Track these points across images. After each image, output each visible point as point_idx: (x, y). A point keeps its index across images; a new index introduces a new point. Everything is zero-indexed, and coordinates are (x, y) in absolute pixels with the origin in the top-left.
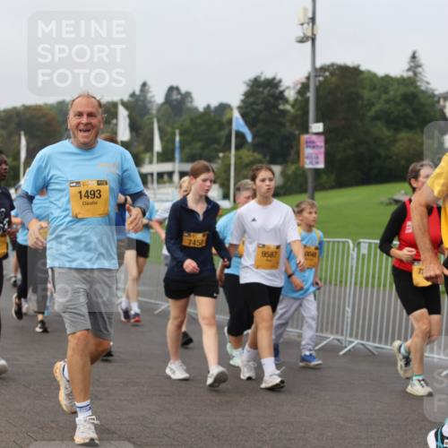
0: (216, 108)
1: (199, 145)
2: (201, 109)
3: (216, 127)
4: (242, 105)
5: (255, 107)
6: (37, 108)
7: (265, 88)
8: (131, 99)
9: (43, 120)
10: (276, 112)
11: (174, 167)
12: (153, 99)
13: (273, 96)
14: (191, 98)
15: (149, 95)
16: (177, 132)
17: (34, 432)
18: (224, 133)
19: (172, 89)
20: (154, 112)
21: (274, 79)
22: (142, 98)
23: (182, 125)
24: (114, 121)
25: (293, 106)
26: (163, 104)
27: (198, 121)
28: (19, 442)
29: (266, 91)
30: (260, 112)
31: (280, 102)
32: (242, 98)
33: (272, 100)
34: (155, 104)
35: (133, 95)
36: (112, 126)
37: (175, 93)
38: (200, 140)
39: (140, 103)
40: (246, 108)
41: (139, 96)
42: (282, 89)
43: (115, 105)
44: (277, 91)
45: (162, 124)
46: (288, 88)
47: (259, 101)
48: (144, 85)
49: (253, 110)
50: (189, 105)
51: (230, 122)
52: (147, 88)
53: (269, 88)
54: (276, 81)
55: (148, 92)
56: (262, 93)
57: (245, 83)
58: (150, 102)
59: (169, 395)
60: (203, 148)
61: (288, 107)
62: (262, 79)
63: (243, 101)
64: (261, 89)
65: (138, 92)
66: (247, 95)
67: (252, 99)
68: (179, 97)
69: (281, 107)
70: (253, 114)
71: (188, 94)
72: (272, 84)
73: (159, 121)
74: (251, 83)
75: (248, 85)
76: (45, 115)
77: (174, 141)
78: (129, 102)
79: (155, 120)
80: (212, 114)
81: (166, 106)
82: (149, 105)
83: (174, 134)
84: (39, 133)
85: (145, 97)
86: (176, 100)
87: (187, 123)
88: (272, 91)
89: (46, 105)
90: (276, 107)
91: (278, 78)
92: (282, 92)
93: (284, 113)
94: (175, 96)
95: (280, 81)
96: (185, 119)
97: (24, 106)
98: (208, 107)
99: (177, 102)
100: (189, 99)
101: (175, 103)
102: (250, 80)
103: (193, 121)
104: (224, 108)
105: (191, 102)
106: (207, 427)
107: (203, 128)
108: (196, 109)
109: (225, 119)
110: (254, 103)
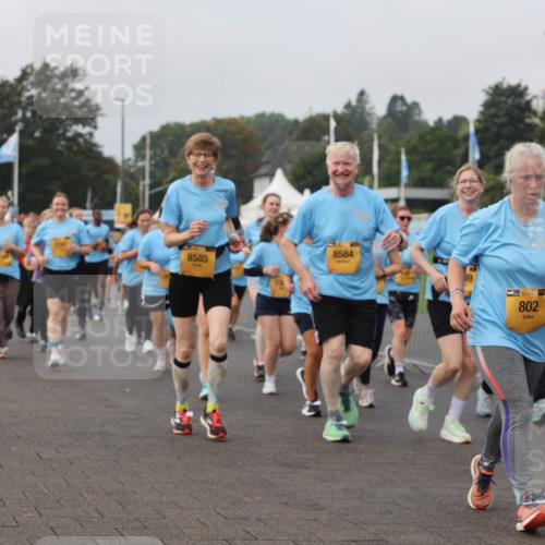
0: (449, 122)
1: (429, 166)
2: (431, 123)
3: (449, 144)
4: (481, 117)
5: (496, 120)
6: (231, 122)
7: (508, 97)
8: (346, 111)
9: (238, 136)
10: (522, 126)
11: (399, 192)
12: (372, 111)
13: (518, 107)
14: (420, 110)
15: (368, 106)
16: (403, 150)
17: (223, 509)
18: (459, 152)
19: (395, 99)
20: (374, 126)
21: (519, 86)
22: (359, 110)
23: (408, 142)
24: (326, 138)
25: (542, 119)
26: (385, 117)
27: (429, 137)
28: (204, 520)
29: (509, 101)
30: (503, 125)
31: (527, 114)
32: (481, 109)
33: (517, 112)
34: (375, 117)
35: (348, 106)
36: (322, 143)
37: (399, 103)
38: (431, 160)
39: (357, 116)
40: (486, 121)
41: (355, 107)
42: (528, 98)
43: (326, 118)
44: (523, 101)
45: (384, 140)
46: (535, 97)
47: (501, 113)
48: (362, 93)
49: (494, 123)
50: (416, 118)
51: (466, 138)
52: (365, 97)
53: (512, 98)
54: (521, 89)
55: (366, 102)
56: (506, 103)
57: (484, 90)
58: (370, 114)
59: (393, 464)
60: (434, 170)
61: (536, 121)
62: (505, 86)
63: (482, 113)
64: (503, 99)
65: (354, 103)
66: (487, 105)
67: (493, 111)
68: (404, 108)
69: (528, 121)
70: (495, 129)
71: (415, 105)
72: (517, 92)
73: (379, 137)
74: (491, 91)
75: (487, 93)
76: (241, 131)
77: (399, 161)
78: (344, 114)
79: (376, 136)
80: (445, 129)
81: (389, 119)
82: (368, 119)
83: (399, 153)
84: (234, 152)
85: (363, 108)
86: (401, 112)
87: (415, 141)
88: (517, 101)
89: (242, 117)
90: (521, 120)
91: (523, 85)
92: (528, 103)
93: (531, 127)
94: (400, 107)
95: (526, 89)
96: (412, 135)
97: (215, 119)
98: (440, 120)
99: (402, 114)
100: (417, 111)
101: (399, 115)
102: (490, 88)
103: (422, 137)
104: (459, 121)
105: (420, 114)
106: (440, 502)
107: (435, 145)
108: (425, 123)
109: (460, 134)
110: (495, 116)
